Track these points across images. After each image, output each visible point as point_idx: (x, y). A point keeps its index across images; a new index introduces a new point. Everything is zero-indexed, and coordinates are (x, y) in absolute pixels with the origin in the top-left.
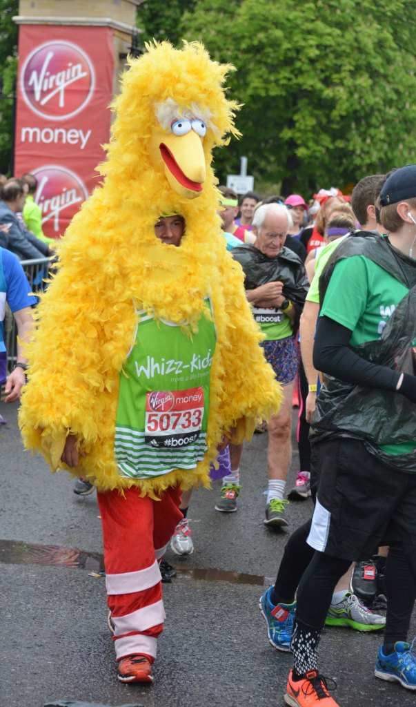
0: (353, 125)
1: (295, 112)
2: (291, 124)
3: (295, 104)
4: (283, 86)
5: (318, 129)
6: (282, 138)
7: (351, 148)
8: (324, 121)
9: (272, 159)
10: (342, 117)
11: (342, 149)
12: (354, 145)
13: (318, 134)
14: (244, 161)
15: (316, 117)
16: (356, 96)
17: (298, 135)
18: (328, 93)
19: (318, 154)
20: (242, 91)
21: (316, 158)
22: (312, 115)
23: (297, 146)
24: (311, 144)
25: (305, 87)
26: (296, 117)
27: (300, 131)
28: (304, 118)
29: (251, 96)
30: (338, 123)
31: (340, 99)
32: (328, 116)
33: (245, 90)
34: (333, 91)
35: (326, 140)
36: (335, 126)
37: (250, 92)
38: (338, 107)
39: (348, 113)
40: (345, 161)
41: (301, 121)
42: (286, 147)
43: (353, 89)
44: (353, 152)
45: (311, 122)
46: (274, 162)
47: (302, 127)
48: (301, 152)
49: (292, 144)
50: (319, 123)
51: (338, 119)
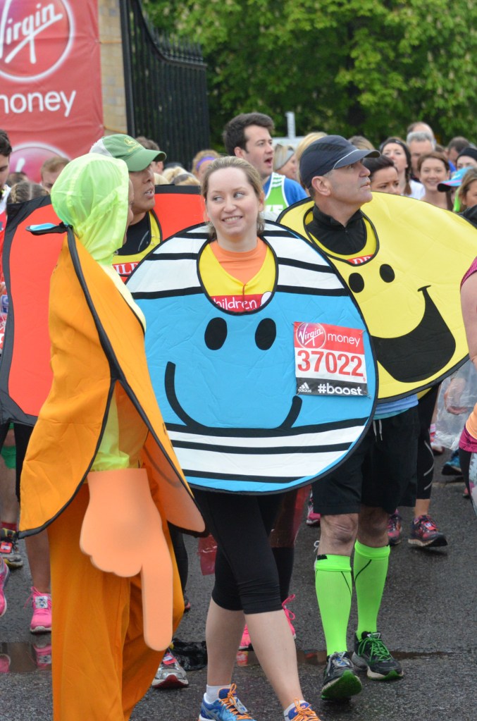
0: (430, 57)
1: (352, 47)
2: (349, 63)
3: (351, 36)
4: (333, 13)
5: (385, 66)
6: (338, 83)
7: (429, 86)
8: (392, 55)
9: (330, 113)
10: (414, 48)
11: (419, 89)
12: (434, 83)
13: (385, 73)
14: (291, 117)
15: (381, 51)
16: (429, 19)
17: (359, 77)
18: (392, 18)
19: (388, 99)
20: (278, 26)
21: (387, 105)
22: (375, 49)
23: (359, 92)
24: (377, 87)
25: (362, 13)
26: (354, 54)
27: (361, 71)
28: (364, 53)
29: (292, 32)
30: (410, 56)
31: (409, 24)
32: (395, 49)
33: (283, 25)
34: (399, 15)
35: (397, 80)
36: (406, 61)
37: (290, 26)
38: (407, 35)
39: (421, 41)
40: (424, 105)
41: (361, 58)
42: (345, 95)
43: (424, 9)
44: (434, 91)
45: (375, 58)
46: (332, 117)
47: (364, 66)
48: (366, 99)
49: (353, 90)
50: (385, 58)
51: (409, 51)
